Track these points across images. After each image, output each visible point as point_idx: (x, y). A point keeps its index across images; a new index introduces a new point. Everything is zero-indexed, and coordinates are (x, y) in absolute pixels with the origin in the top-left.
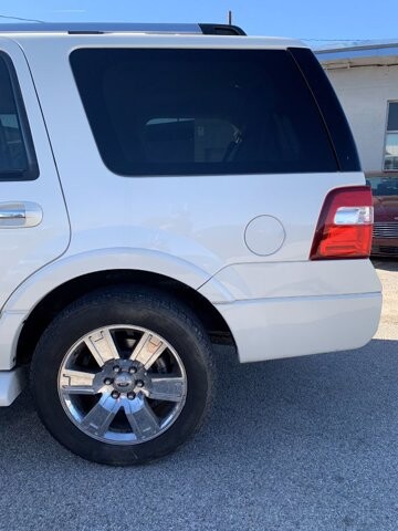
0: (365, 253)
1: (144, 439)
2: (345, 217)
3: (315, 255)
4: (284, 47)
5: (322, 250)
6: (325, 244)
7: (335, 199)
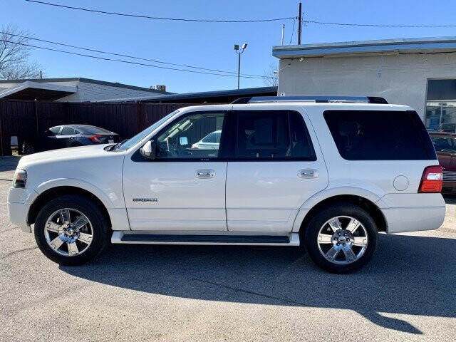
0: (438, 191)
1: (350, 262)
2: (431, 177)
3: (420, 191)
4: (405, 110)
5: (423, 190)
6: (424, 187)
7: (427, 170)
